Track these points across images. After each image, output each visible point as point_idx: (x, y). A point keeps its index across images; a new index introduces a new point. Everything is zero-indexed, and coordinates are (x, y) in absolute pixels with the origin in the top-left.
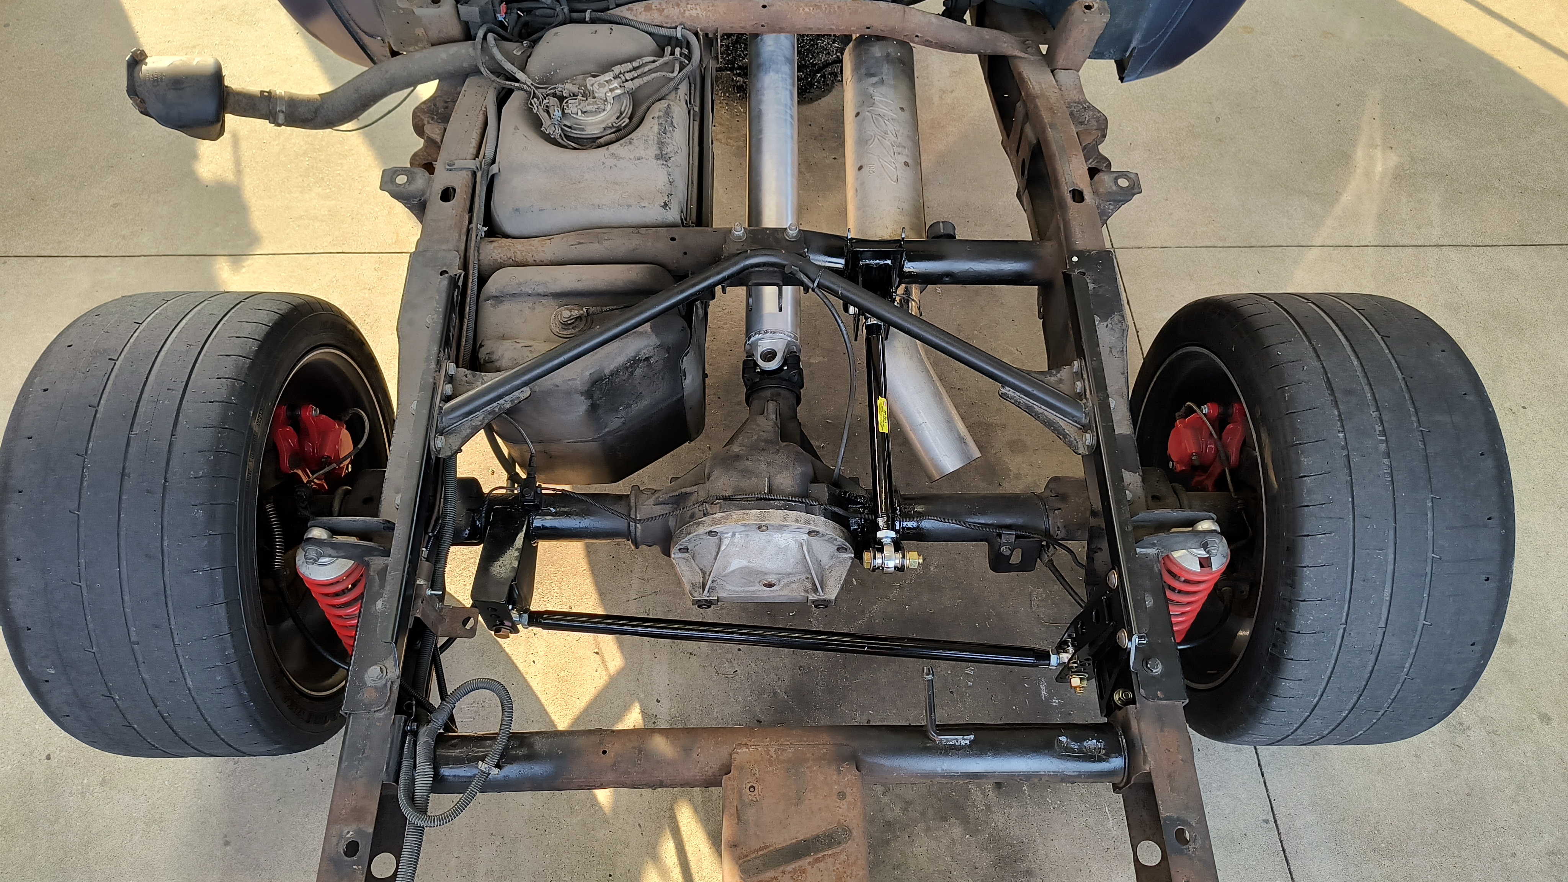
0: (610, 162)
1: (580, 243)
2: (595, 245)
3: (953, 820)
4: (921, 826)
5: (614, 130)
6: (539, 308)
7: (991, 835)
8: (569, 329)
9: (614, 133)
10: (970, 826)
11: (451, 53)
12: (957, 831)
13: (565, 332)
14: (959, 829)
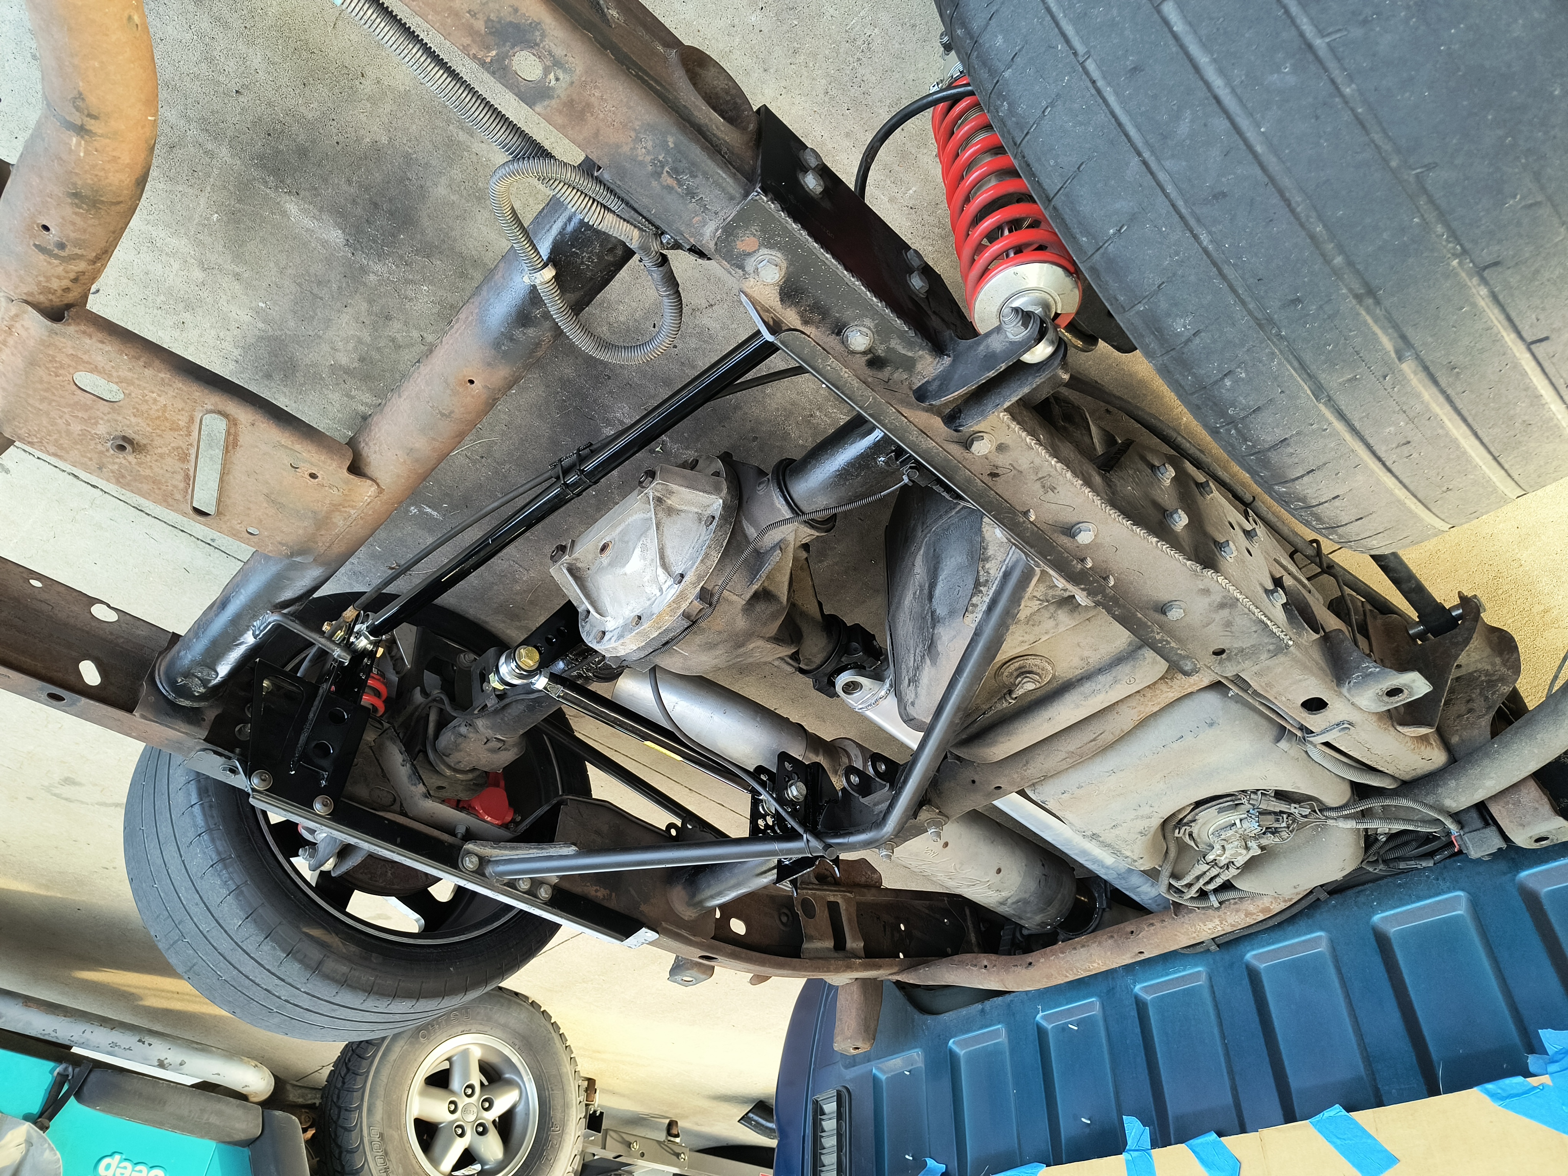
0: (1146, 810)
1: (1094, 740)
2: (1074, 748)
3: (356, 365)
4: (368, 339)
5: (1185, 821)
6: (1076, 662)
7: (322, 379)
8: (1016, 670)
9: (1182, 820)
10: (341, 373)
11: (1480, 790)
12: (343, 359)
13: (1017, 665)
14: (343, 363)
